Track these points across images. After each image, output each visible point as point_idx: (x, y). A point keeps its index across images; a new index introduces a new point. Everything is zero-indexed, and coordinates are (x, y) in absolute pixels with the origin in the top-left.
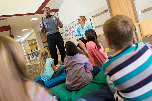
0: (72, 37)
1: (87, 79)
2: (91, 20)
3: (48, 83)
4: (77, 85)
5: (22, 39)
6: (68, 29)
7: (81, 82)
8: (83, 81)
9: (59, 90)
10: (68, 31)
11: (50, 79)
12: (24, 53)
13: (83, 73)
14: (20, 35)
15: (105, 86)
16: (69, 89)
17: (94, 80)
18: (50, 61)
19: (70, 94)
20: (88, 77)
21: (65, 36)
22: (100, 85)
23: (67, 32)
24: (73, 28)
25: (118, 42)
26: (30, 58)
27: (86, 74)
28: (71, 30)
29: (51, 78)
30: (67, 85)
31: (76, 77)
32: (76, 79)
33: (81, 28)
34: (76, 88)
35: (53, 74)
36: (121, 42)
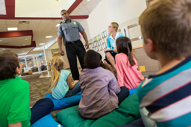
0: (101, 50)
1: (109, 103)
2: (125, 31)
3: (59, 102)
4: (94, 111)
5: (45, 47)
6: (98, 40)
7: (100, 108)
8: (104, 106)
9: (69, 116)
10: (97, 42)
11: (64, 98)
12: (46, 63)
13: (105, 95)
14: (43, 43)
15: (135, 119)
16: (82, 115)
17: (119, 108)
18: (66, 74)
19: (81, 125)
20: (111, 101)
21: (93, 48)
22: (127, 117)
23: (95, 43)
24: (103, 39)
25: (172, 46)
26: (51, 70)
27: (109, 96)
28: (101, 41)
29: (65, 96)
30: (80, 109)
31: (94, 99)
32: (94, 102)
33: (112, 38)
34: (92, 115)
35: (68, 91)
36: (177, 44)
